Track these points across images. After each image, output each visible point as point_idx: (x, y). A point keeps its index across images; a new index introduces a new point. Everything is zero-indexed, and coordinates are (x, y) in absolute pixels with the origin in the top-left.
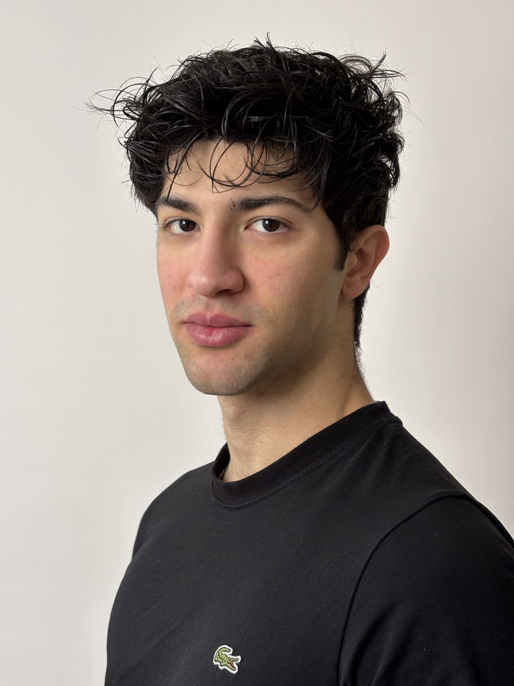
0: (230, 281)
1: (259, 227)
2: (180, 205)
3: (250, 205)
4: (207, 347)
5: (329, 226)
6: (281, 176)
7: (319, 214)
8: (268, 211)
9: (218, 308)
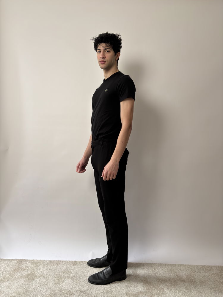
0: (104, 57)
1: (107, 52)
2: (99, 50)
3: (106, 49)
4: (102, 64)
5: (114, 52)
6: (109, 46)
7: (113, 50)
8: (108, 50)
9: (103, 60)
